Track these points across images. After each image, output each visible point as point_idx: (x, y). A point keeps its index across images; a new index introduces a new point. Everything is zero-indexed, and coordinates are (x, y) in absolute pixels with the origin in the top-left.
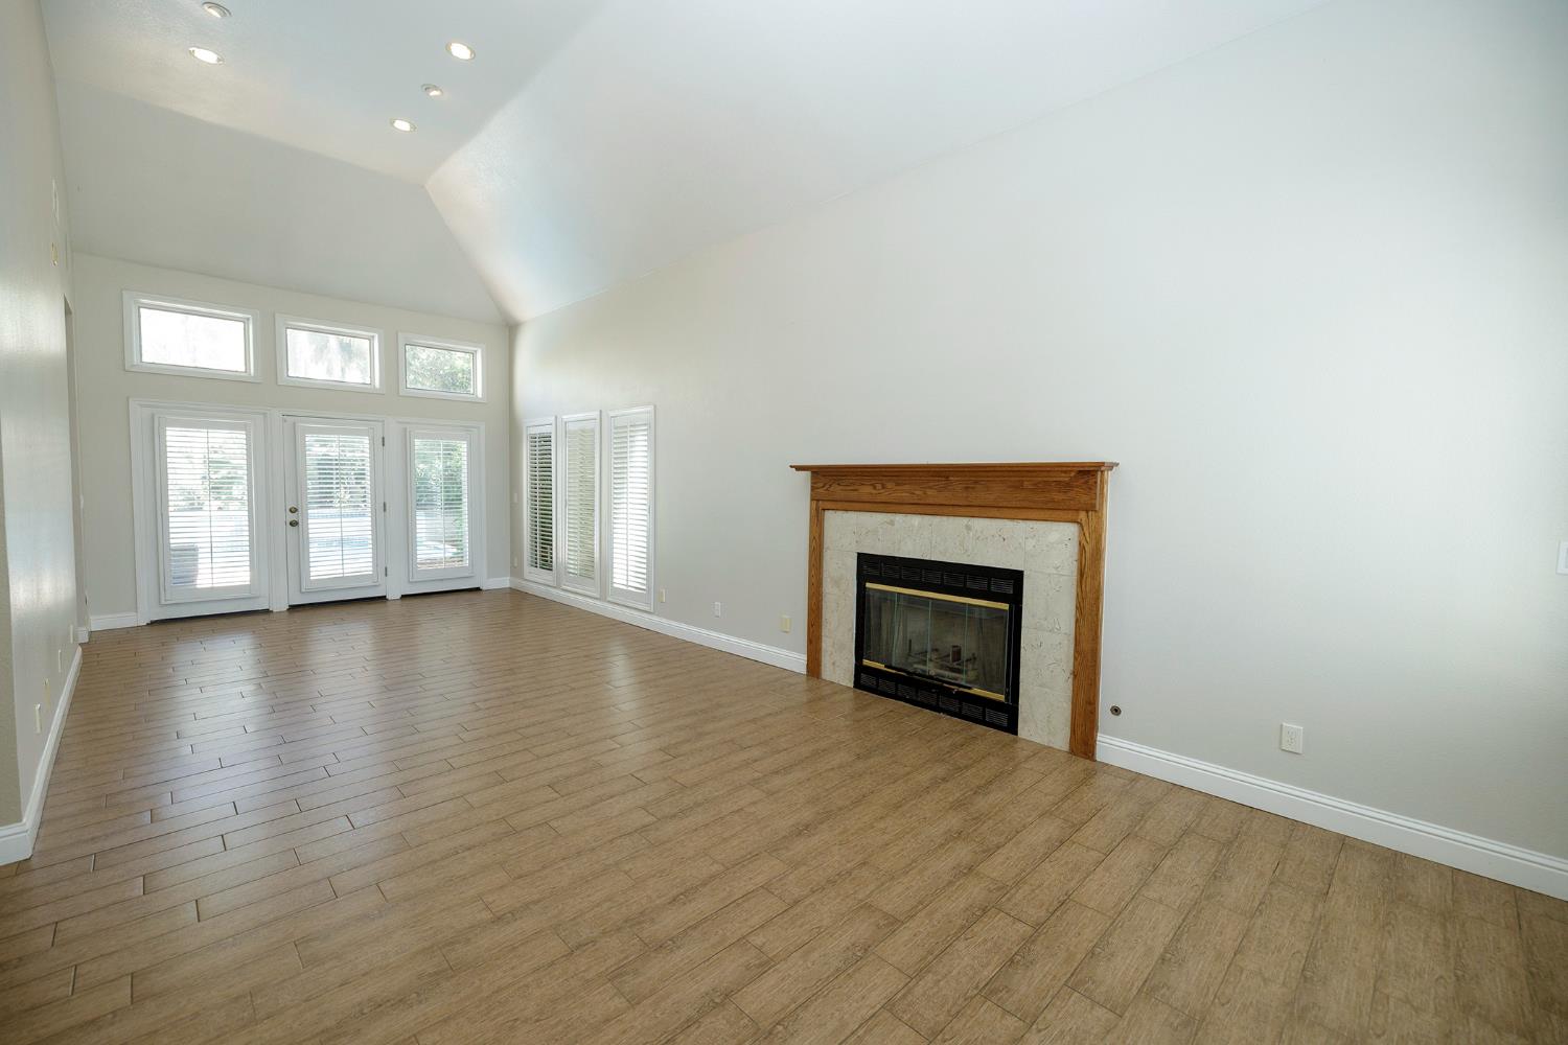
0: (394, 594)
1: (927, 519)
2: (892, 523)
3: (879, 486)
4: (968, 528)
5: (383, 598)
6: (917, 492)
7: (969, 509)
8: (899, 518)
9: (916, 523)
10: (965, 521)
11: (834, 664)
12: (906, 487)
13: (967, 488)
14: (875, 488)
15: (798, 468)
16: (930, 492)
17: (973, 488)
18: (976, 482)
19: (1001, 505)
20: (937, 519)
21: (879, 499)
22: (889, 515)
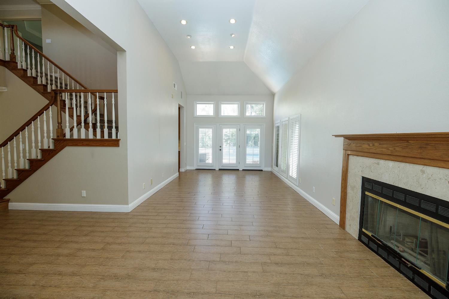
0: (241, 169)
1: (397, 164)
2: (378, 164)
3: (371, 145)
4: (423, 172)
5: (238, 170)
6: (390, 149)
7: (422, 160)
8: (382, 162)
9: (391, 165)
10: (420, 167)
11: (350, 225)
12: (385, 146)
13: (420, 147)
14: (369, 145)
15: (336, 136)
16: (397, 149)
17: (426, 148)
18: (427, 144)
19: (446, 159)
20: (402, 165)
21: (371, 151)
22: (377, 159)
